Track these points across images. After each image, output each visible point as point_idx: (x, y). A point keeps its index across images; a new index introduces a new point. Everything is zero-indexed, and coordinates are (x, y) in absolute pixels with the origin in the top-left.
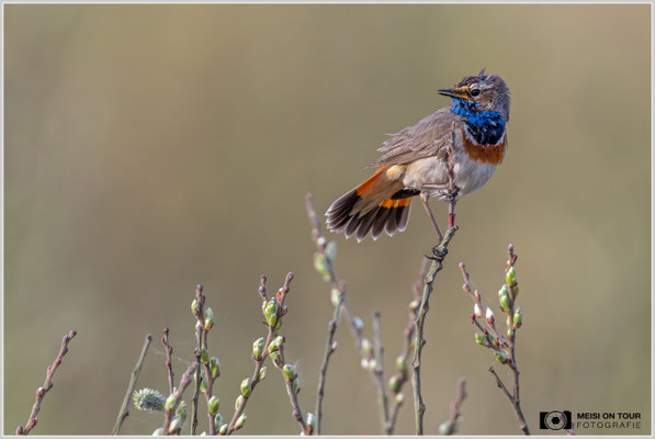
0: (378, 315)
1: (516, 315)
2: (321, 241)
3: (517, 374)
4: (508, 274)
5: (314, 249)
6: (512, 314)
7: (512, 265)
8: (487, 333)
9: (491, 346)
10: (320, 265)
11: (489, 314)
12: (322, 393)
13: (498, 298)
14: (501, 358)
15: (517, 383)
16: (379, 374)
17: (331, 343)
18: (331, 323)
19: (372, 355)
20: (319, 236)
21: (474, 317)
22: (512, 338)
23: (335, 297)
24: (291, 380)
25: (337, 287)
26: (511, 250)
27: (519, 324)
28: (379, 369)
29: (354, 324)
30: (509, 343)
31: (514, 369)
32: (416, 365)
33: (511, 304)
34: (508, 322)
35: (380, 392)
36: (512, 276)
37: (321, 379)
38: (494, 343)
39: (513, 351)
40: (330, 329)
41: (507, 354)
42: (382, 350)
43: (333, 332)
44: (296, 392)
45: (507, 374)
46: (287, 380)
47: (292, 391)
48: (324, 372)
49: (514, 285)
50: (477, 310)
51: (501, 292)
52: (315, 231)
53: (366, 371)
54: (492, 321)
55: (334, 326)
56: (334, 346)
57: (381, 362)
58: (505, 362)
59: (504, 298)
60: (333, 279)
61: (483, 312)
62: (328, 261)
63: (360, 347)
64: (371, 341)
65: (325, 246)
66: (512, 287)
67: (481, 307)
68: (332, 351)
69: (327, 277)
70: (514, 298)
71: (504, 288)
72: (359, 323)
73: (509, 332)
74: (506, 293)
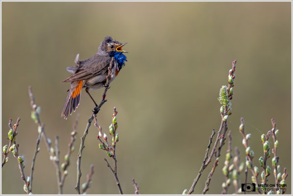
0: (58, 138)
1: (116, 137)
2: (34, 106)
3: (116, 161)
4: (113, 120)
5: (31, 109)
6: (115, 136)
7: (115, 116)
8: (104, 144)
9: (105, 149)
10: (33, 116)
11: (105, 136)
12: (33, 169)
13: (109, 129)
14: (109, 154)
15: (116, 165)
16: (58, 162)
17: (37, 148)
18: (37, 140)
19: (54, 154)
20: (34, 104)
21: (98, 137)
22: (114, 146)
23: (40, 130)
24: (21, 163)
25: (41, 125)
26: (115, 109)
27: (117, 141)
28: (57, 160)
29: (47, 141)
30: (113, 148)
31: (115, 159)
32: (79, 156)
33: (114, 132)
34: (113, 139)
35: (57, 170)
36: (115, 121)
37: (33, 163)
38: (107, 148)
39: (114, 152)
40: (37, 142)
41: (112, 153)
42: (59, 152)
43: (38, 144)
44: (23, 168)
45: (111, 161)
46: (19, 162)
47: (21, 167)
48: (34, 160)
49: (116, 124)
50: (100, 134)
51: (110, 127)
52: (32, 102)
53: (52, 161)
54: (106, 139)
55: (39, 141)
56: (39, 149)
57: (59, 157)
58: (111, 156)
59: (111, 130)
60: (39, 122)
61: (103, 135)
62: (37, 115)
63: (50, 151)
64: (54, 148)
65: (36, 108)
66: (115, 125)
67: (102, 133)
68: (38, 152)
69: (36, 122)
70: (116, 129)
71: (111, 125)
72: (49, 141)
73: (113, 144)
74: (112, 127)
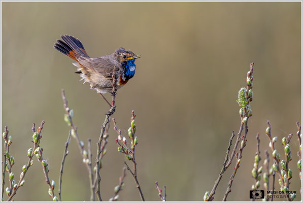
0: (90, 140)
1: (135, 140)
2: (67, 109)
3: (136, 164)
4: (132, 123)
5: (64, 112)
6: (134, 139)
7: (134, 119)
8: (123, 147)
9: (124, 152)
10: (66, 119)
11: (124, 139)
12: (62, 172)
13: (127, 132)
14: (129, 158)
15: (135, 168)
16: (91, 165)
17: (66, 151)
19: (87, 157)
20: (67, 107)
21: (117, 141)
22: (134, 150)
23: (73, 133)
24: (45, 167)
25: (74, 128)
26: (133, 113)
27: (136, 144)
29: (80, 144)
30: (132, 151)
31: (134, 162)
32: (97, 161)
33: (133, 135)
34: (132, 143)
35: (90, 172)
36: (133, 124)
37: (61, 166)
38: (126, 151)
39: (134, 155)
40: (65, 146)
41: (131, 156)
42: (91, 155)
43: (67, 147)
44: (47, 172)
45: (131, 164)
46: (43, 167)
48: (63, 164)
49: (134, 127)
50: (119, 138)
51: (129, 130)
52: (65, 105)
53: (85, 164)
54: (126, 142)
55: (67, 144)
56: (67, 153)
57: (91, 160)
58: (130, 159)
59: (130, 133)
60: (72, 125)
61: (122, 138)
62: (70, 118)
63: (83, 154)
64: (87, 151)
65: (69, 111)
66: (133, 128)
67: (121, 136)
68: (66, 155)
69: (69, 124)
70: (134, 132)
71: (130, 129)
72: (82, 144)
73: (132, 147)
74: (131, 130)
